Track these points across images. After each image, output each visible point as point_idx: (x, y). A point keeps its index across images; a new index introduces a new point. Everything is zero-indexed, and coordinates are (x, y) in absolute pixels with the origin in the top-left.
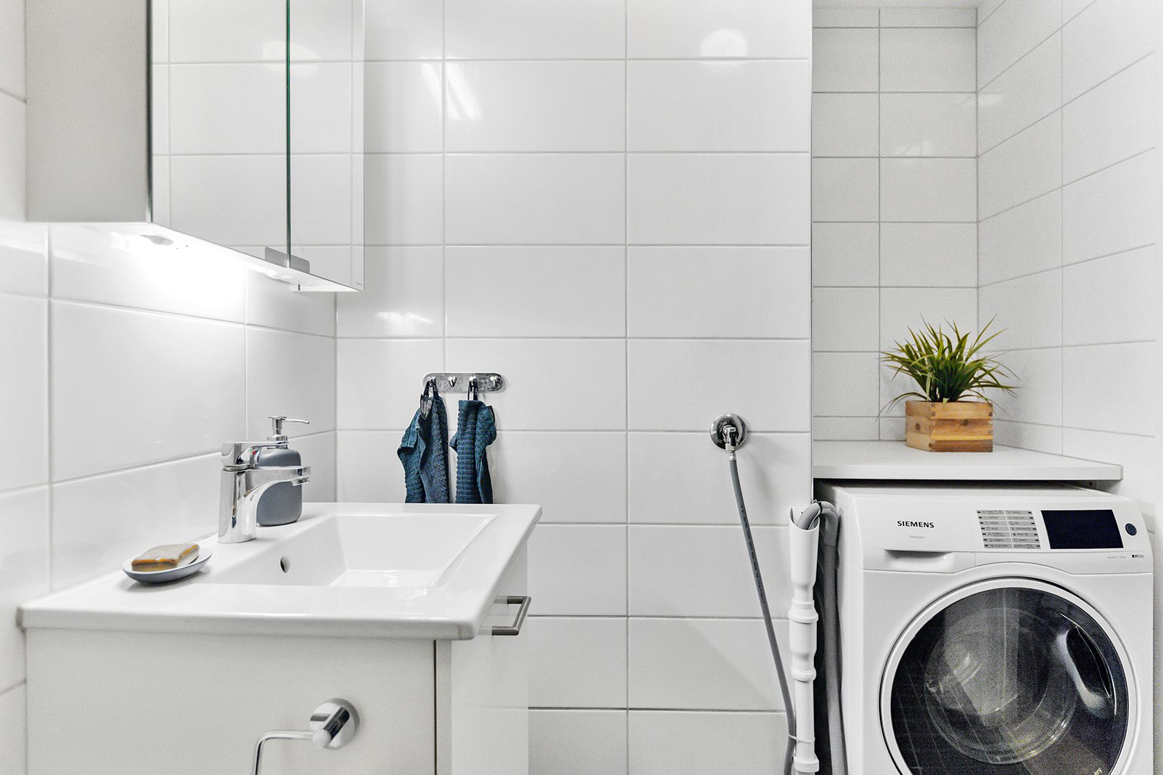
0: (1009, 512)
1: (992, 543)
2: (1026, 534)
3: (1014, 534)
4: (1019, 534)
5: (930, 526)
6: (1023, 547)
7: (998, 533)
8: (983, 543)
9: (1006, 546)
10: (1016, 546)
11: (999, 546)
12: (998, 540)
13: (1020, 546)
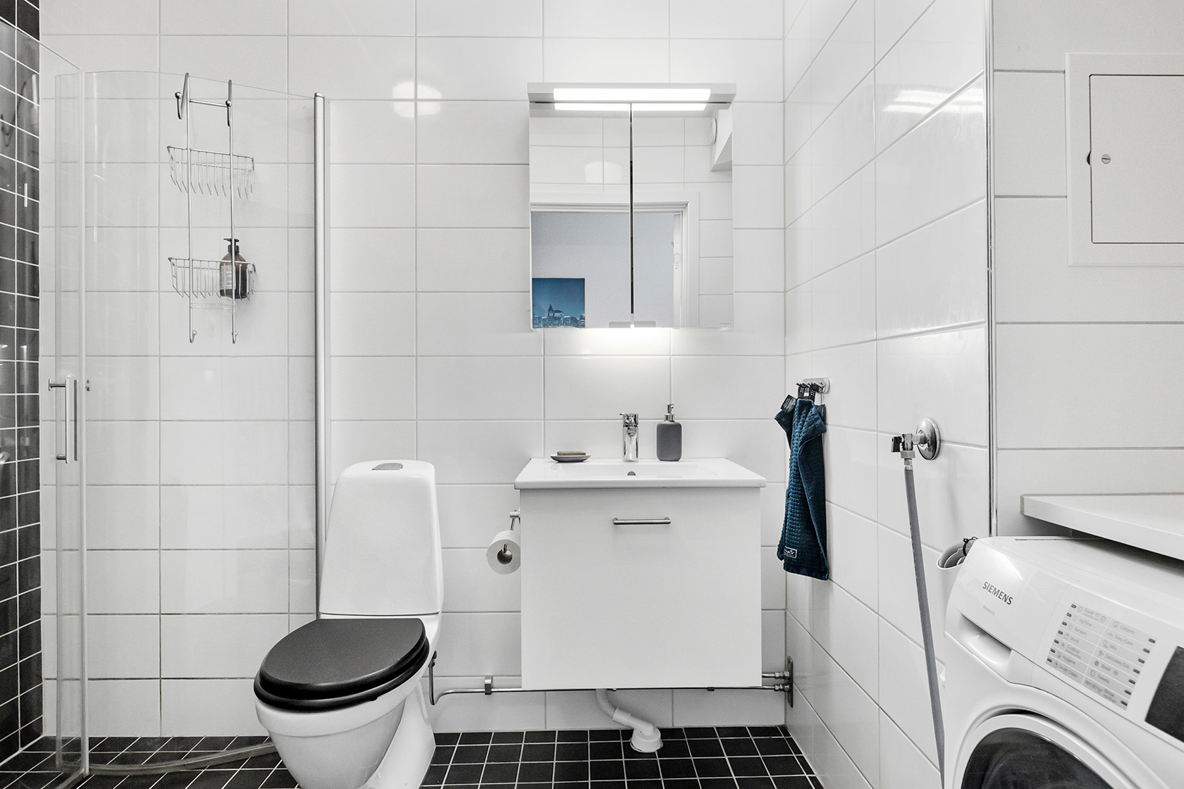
0: (1116, 624)
1: (1058, 660)
2: (1116, 673)
3: (1097, 663)
4: (1103, 666)
5: (1008, 601)
6: (1099, 691)
7: (1074, 650)
8: (1048, 654)
9: (1074, 675)
10: (1087, 683)
11: (1065, 670)
12: (1069, 661)
13: (1094, 687)
